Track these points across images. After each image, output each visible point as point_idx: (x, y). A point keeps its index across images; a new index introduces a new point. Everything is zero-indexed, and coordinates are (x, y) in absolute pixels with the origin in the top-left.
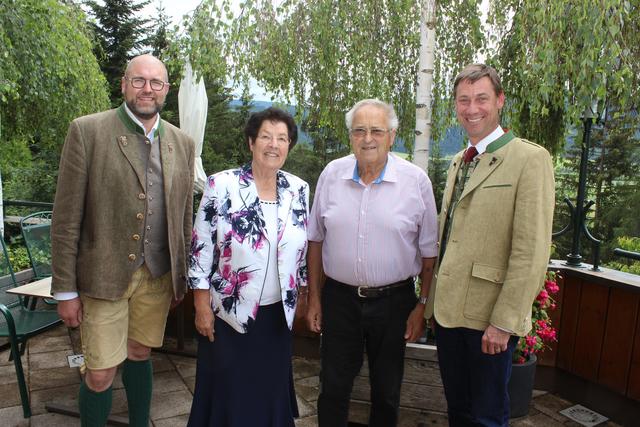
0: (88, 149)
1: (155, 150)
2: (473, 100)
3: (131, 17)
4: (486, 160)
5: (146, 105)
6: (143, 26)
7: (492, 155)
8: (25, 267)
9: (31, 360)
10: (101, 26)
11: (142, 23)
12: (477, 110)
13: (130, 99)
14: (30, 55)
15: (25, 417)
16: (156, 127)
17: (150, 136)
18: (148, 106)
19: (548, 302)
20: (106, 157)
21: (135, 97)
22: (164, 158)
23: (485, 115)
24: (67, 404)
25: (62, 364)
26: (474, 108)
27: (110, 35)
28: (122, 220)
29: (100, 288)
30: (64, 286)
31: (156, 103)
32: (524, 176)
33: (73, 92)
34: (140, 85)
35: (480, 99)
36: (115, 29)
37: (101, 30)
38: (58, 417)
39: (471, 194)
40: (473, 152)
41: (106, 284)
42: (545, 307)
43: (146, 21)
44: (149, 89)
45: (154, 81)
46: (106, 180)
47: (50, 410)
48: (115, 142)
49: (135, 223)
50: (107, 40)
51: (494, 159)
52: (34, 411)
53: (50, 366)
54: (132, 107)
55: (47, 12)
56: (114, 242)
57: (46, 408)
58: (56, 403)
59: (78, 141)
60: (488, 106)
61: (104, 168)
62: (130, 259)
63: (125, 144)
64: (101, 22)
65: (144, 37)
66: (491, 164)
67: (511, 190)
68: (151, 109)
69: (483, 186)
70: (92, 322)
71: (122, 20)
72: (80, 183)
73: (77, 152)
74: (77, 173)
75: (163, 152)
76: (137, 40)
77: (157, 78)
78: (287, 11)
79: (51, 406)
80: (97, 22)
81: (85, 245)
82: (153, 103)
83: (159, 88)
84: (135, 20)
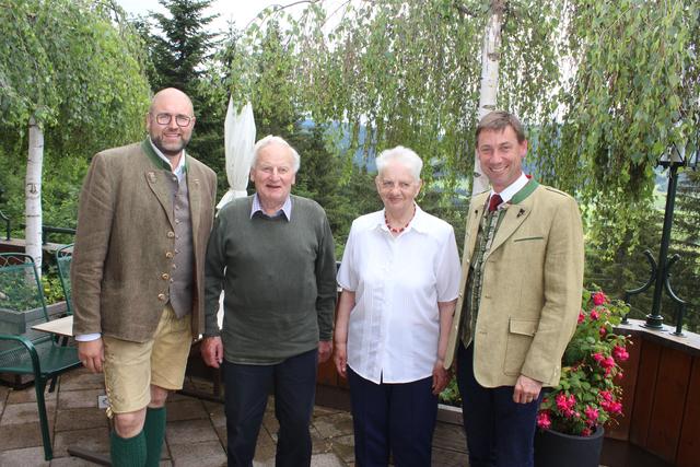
0: (115, 186)
1: (183, 187)
2: (496, 150)
3: (199, 30)
4: (514, 210)
5: (173, 142)
6: (211, 41)
7: (519, 207)
8: (61, 299)
9: (61, 397)
10: (167, 40)
11: (210, 37)
12: (501, 160)
13: (155, 136)
14: (72, 80)
15: (46, 459)
16: (182, 163)
17: (177, 172)
18: (175, 143)
19: (614, 370)
20: (134, 195)
21: (160, 134)
22: (191, 194)
23: (508, 164)
24: (91, 449)
25: (91, 404)
26: (497, 158)
27: (177, 50)
28: (151, 260)
29: (128, 329)
30: (91, 327)
31: (182, 139)
32: (554, 228)
33: (119, 116)
34: (166, 121)
35: (504, 147)
36: (182, 43)
37: (168, 45)
38: (79, 462)
39: (502, 246)
40: (496, 200)
41: (134, 325)
42: (609, 376)
43: (214, 35)
44: (175, 126)
45: (180, 116)
46: (135, 219)
47: (72, 454)
48: (143, 178)
49: (164, 262)
50: (173, 54)
51: (522, 211)
52: (56, 454)
53: (79, 406)
54: (158, 142)
55: (92, 35)
56: (143, 282)
57: (68, 451)
58: (80, 446)
59: (104, 176)
60: (511, 155)
61: (132, 205)
62: (160, 299)
63: (154, 180)
64: (168, 36)
65: (212, 51)
66: (518, 216)
67: (543, 243)
68: (177, 146)
69: (514, 238)
70: (118, 362)
71: (189, 34)
72: (105, 219)
73: (102, 187)
74: (104, 209)
75: (190, 188)
76: (204, 56)
77: (182, 113)
78: (340, 38)
79: (74, 450)
80: (164, 36)
81: (109, 284)
82: (179, 139)
83: (185, 123)
84: (203, 35)
